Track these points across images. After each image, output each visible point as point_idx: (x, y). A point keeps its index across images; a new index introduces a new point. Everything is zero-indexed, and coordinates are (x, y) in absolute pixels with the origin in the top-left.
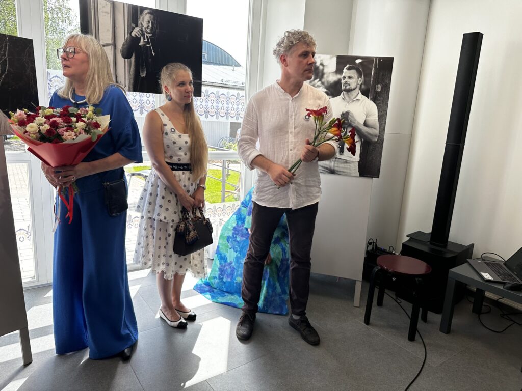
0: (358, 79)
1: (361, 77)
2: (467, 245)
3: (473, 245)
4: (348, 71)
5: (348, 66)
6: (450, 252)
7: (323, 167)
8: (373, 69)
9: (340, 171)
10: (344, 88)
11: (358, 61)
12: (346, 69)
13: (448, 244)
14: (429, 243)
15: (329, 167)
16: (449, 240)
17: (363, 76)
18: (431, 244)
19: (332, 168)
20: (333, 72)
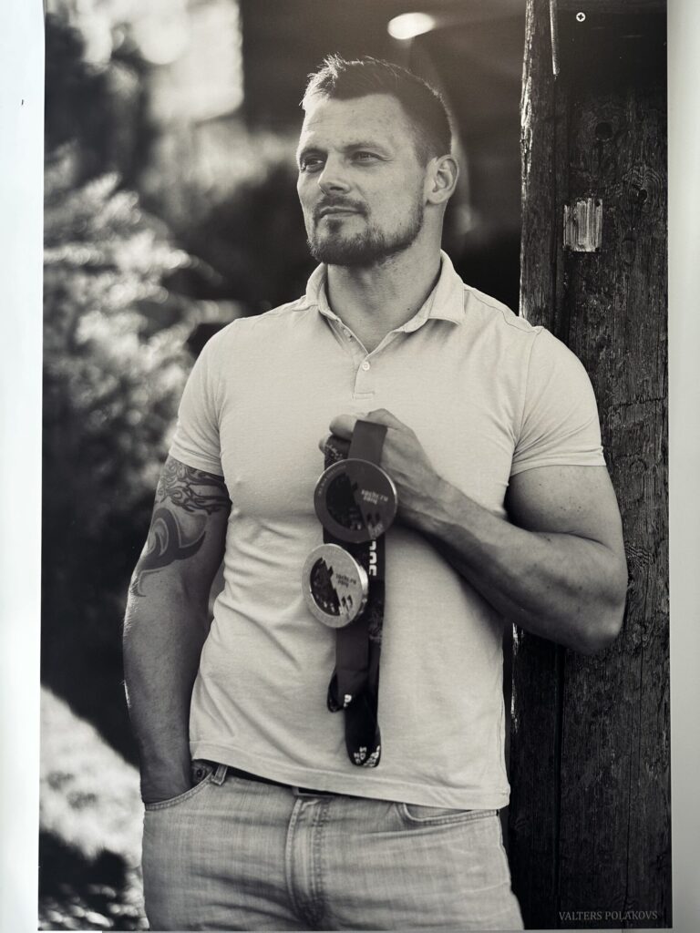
0: (424, 162)
1: (443, 150)
4: (341, 108)
5: (332, 67)
7: (226, 880)
8: (526, 87)
9: (371, 904)
10: (323, 234)
11: (405, 28)
12: (326, 86)
15: (276, 878)
17: (454, 143)
19: (305, 882)
20: (224, 119)
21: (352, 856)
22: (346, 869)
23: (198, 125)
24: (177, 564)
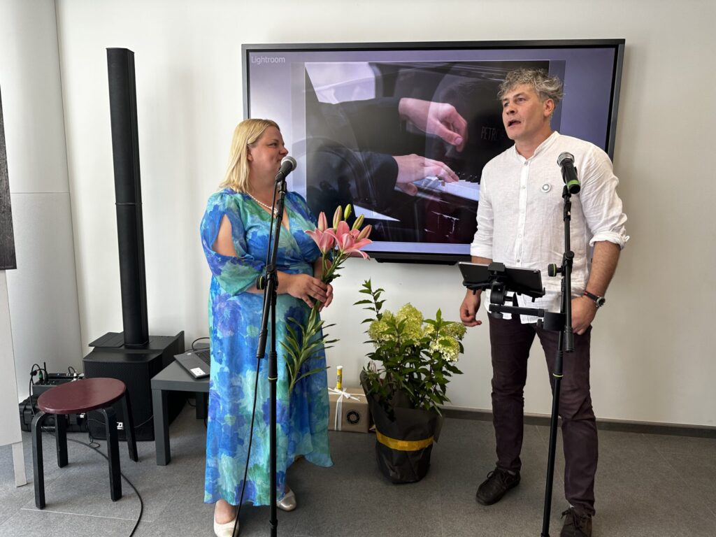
2: (175, 335)
3: (182, 333)
6: (155, 351)
13: (150, 341)
14: (123, 348)
16: (150, 334)
18: (127, 347)
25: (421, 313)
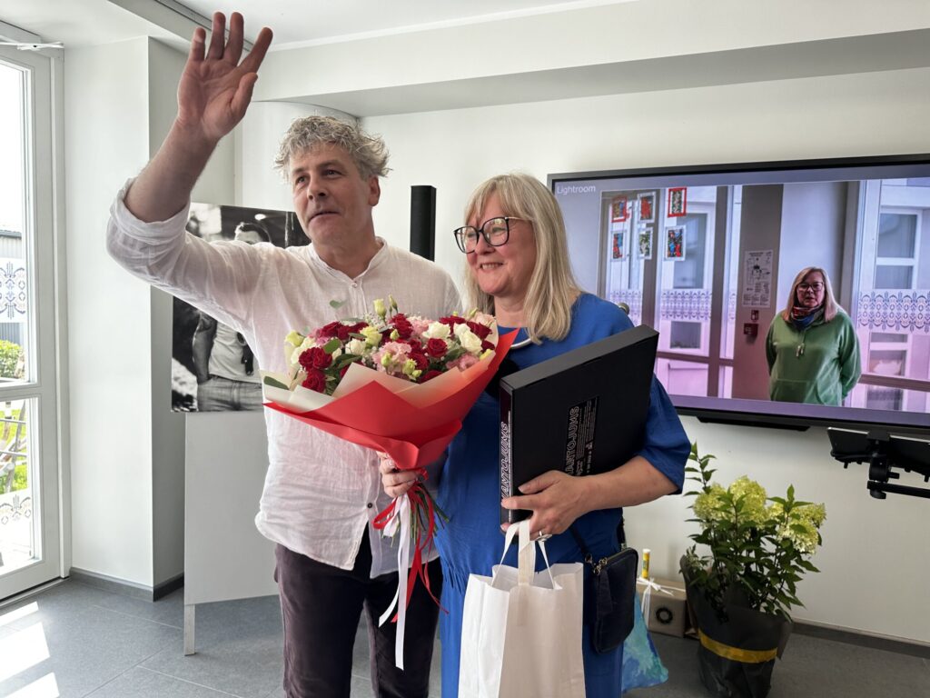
4: (244, 233)
5: (242, 224)
7: (218, 400)
8: (286, 232)
9: (251, 405)
11: (259, 217)
15: (229, 400)
19: (236, 400)
20: (217, 234)
21: (247, 395)
22: (245, 397)
23: (211, 235)
24: (205, 332)
25: (764, 489)
